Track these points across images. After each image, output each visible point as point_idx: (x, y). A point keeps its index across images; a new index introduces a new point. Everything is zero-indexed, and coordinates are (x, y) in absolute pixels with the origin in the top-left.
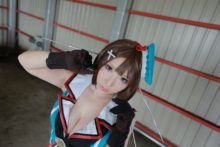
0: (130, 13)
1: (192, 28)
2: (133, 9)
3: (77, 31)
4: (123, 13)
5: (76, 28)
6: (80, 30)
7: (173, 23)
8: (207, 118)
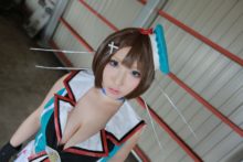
0: (158, 14)
1: (216, 54)
2: (164, 10)
3: (94, 12)
4: (151, 11)
5: (95, 8)
6: (99, 12)
7: (199, 42)
8: (196, 150)
